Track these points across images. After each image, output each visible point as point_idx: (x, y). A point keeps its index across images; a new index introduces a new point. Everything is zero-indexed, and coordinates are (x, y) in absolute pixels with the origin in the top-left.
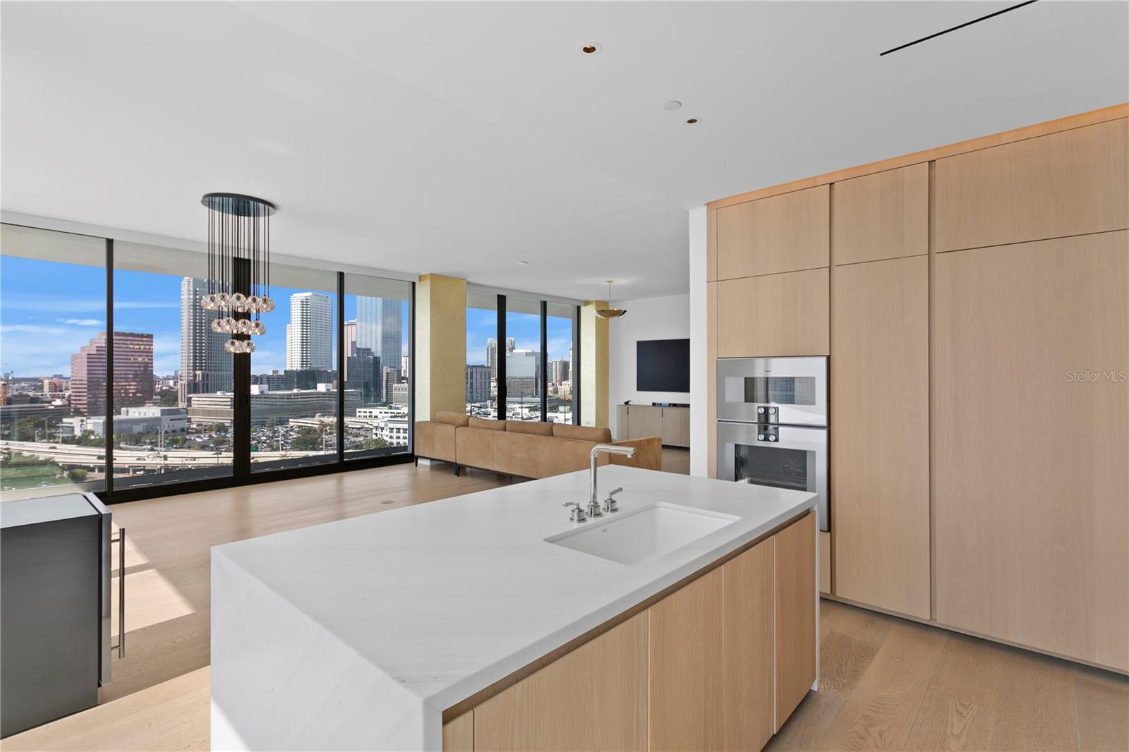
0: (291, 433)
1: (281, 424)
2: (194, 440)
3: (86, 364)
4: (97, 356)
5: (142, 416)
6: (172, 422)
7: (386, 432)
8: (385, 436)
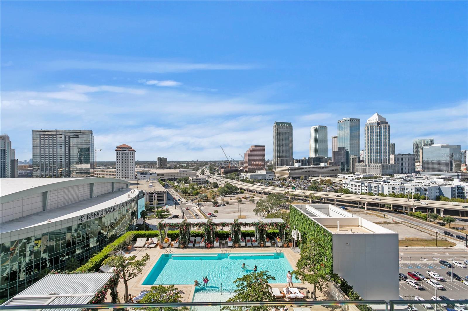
0: (309, 183)
1: (306, 179)
2: (276, 183)
3: (248, 156)
4: (250, 154)
5: (261, 174)
6: (269, 176)
7: (349, 186)
8: (349, 187)
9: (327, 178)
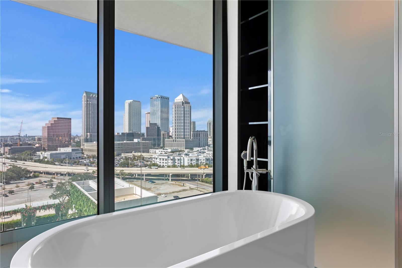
0: (122, 160)
1: (118, 156)
2: (84, 162)
3: (47, 130)
4: (51, 127)
5: (65, 151)
6: (76, 154)
7: (158, 160)
8: (158, 162)
9: (139, 154)
